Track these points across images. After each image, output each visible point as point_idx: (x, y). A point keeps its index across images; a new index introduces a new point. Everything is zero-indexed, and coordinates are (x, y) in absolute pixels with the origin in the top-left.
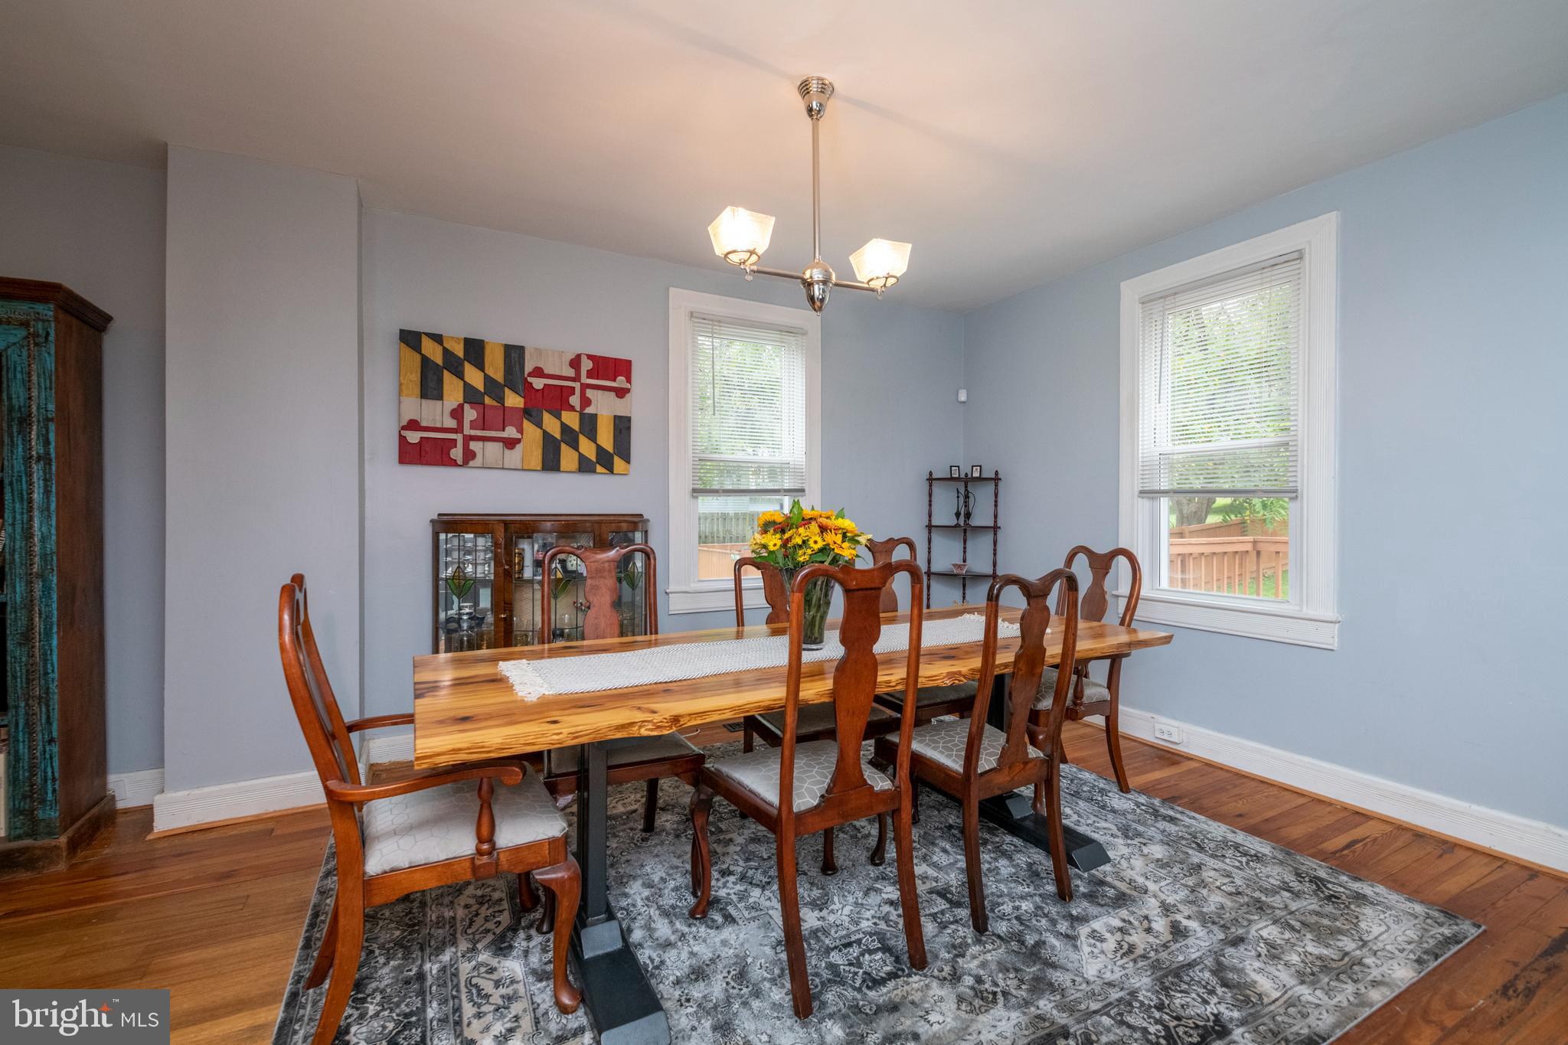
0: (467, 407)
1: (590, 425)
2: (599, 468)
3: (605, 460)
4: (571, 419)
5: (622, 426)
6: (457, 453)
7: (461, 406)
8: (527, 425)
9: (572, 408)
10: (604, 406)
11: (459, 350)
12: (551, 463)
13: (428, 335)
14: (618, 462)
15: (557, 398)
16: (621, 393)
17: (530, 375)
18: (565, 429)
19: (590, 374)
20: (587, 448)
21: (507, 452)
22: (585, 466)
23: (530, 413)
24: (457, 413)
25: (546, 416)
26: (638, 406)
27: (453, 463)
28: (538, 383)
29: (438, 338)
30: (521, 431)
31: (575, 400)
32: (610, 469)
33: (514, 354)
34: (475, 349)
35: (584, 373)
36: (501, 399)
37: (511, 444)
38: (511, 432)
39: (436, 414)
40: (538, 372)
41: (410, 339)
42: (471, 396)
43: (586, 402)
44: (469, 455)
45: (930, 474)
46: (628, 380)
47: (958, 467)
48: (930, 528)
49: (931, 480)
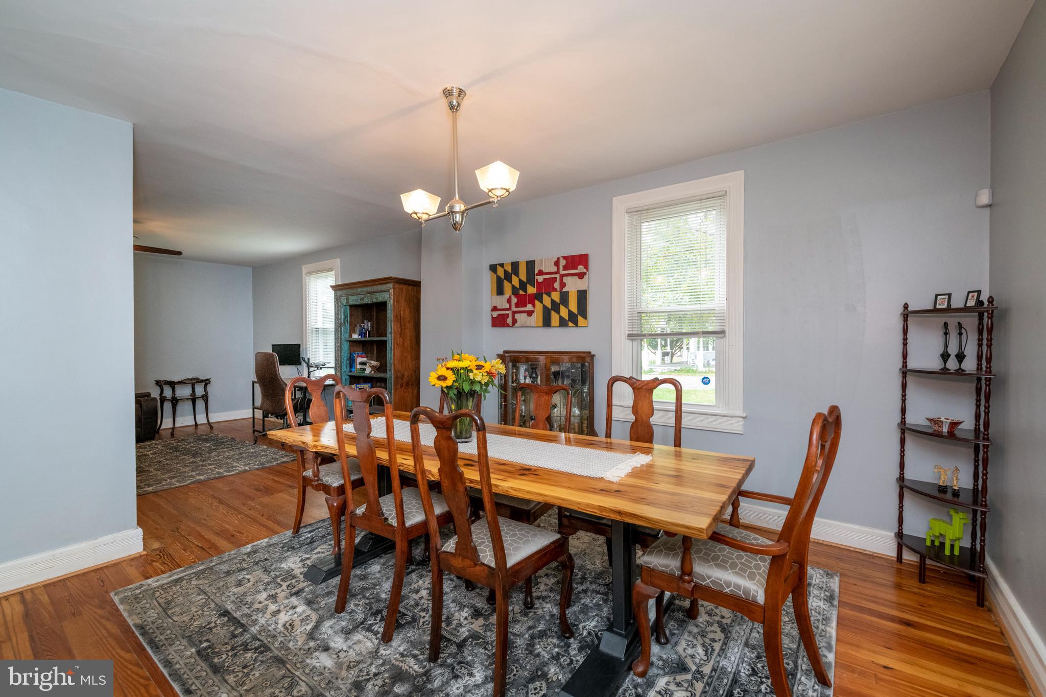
0: (513, 297)
1: (565, 297)
2: (570, 324)
3: (573, 318)
4: (556, 296)
5: (582, 296)
6: (509, 321)
7: (510, 297)
8: (537, 302)
9: (555, 290)
10: (573, 285)
11: (509, 269)
12: (547, 323)
13: (499, 265)
14: (580, 318)
15: (547, 287)
16: (581, 276)
17: (537, 275)
18: (553, 302)
19: (565, 268)
20: (564, 312)
21: (529, 318)
22: (563, 323)
23: (538, 297)
24: (509, 301)
25: (545, 296)
26: (592, 283)
27: (508, 326)
28: (540, 279)
29: (502, 265)
30: (534, 306)
31: (557, 285)
32: (576, 324)
33: (530, 264)
34: (515, 265)
35: (561, 268)
36: (525, 290)
37: (530, 313)
38: (529, 307)
39: (502, 302)
40: (541, 273)
41: (493, 268)
42: (515, 291)
43: (563, 285)
44: (514, 321)
45: (906, 306)
46: (587, 267)
47: (950, 295)
48: (905, 372)
49: (906, 314)
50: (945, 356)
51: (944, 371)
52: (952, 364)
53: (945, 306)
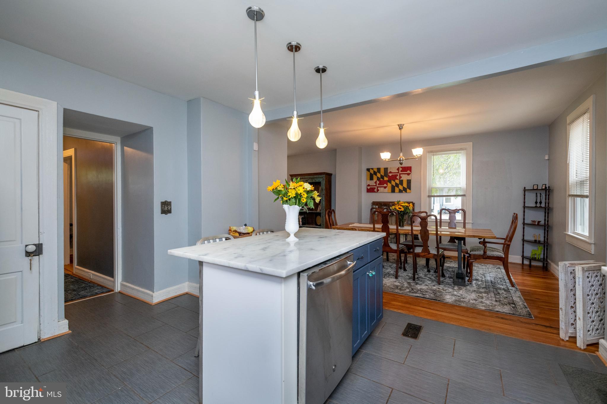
0: (377, 181)
1: (401, 182)
2: (403, 192)
3: (405, 190)
4: (397, 181)
5: (409, 182)
6: (376, 190)
7: (376, 181)
8: (388, 183)
9: (397, 179)
10: (405, 178)
11: (376, 170)
12: (393, 191)
13: (371, 169)
14: (408, 190)
15: (394, 177)
16: (408, 174)
17: (389, 173)
18: (396, 183)
19: (401, 171)
20: (401, 187)
21: (385, 189)
22: (400, 191)
23: (389, 181)
24: (376, 183)
25: (392, 181)
26: (414, 177)
27: (375, 192)
28: (390, 175)
29: (372, 169)
30: (387, 185)
31: (398, 177)
32: (406, 192)
33: (386, 169)
34: (379, 170)
35: (400, 171)
36: (383, 179)
37: (385, 187)
38: (385, 185)
39: (372, 183)
40: (391, 172)
41: (368, 170)
42: (378, 179)
43: (400, 177)
44: (378, 190)
45: (525, 188)
46: (411, 171)
47: (537, 185)
48: (524, 207)
49: (525, 190)
50: (536, 203)
51: (536, 207)
52: (538, 205)
53: (536, 188)
